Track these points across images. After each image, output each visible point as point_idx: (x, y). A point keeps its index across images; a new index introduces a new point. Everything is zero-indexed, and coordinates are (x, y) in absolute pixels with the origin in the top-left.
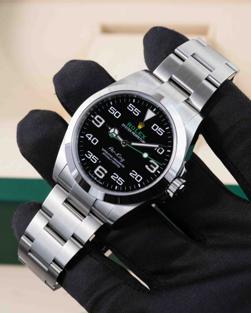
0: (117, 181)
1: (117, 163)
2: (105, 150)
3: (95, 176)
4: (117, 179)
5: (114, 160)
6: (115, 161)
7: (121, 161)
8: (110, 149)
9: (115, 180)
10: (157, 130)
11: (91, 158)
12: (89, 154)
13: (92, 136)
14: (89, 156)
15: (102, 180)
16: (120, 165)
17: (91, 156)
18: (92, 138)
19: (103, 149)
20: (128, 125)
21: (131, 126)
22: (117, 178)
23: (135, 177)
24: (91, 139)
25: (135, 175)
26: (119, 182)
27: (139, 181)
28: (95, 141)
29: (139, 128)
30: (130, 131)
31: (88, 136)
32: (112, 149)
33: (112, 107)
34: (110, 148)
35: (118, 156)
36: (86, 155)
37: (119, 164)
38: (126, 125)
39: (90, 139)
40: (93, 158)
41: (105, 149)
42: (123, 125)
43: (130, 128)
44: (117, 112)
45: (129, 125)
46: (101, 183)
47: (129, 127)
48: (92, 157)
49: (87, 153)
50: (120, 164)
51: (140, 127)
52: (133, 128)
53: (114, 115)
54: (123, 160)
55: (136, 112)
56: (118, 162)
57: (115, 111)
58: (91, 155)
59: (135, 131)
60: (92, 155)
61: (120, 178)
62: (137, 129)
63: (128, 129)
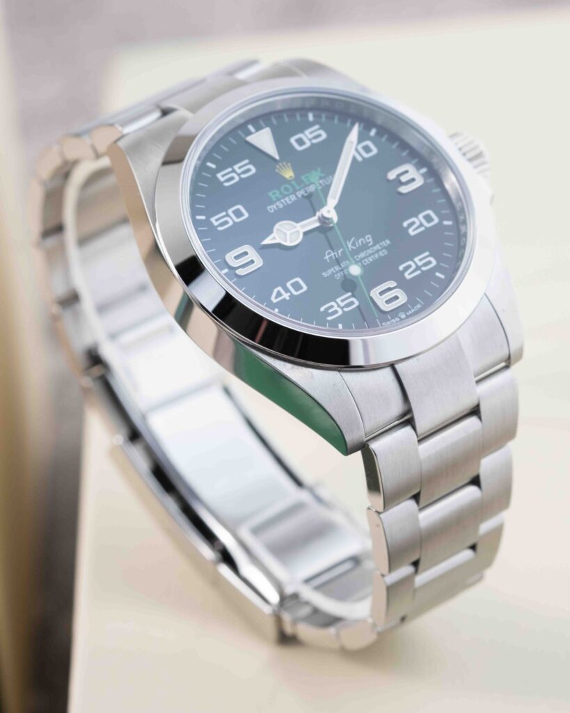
0: (424, 269)
1: (373, 254)
2: (330, 271)
3: (394, 313)
4: (418, 268)
5: (364, 258)
6: (367, 257)
7: (370, 242)
8: (331, 258)
9: (418, 272)
10: (310, 140)
11: (342, 308)
12: (330, 311)
13: (280, 288)
14: (336, 312)
15: (411, 301)
16: (381, 250)
17: (336, 308)
18: (287, 290)
19: (325, 275)
20: (274, 199)
21: (281, 193)
22: (414, 267)
23: (421, 225)
24: (289, 294)
25: (416, 225)
26: (425, 265)
27: (436, 220)
28: (297, 286)
29: (291, 177)
30: (293, 198)
31: (276, 297)
32: (329, 253)
33: (213, 220)
34: (327, 257)
35: (353, 244)
36: (329, 318)
37: (377, 251)
38: (273, 203)
39: (286, 296)
40: (342, 304)
41: (325, 270)
42: (271, 208)
43: (284, 196)
44: (230, 211)
45: (276, 197)
46: (419, 306)
47: (280, 196)
48: (339, 306)
49: (326, 313)
50: (377, 247)
51: (289, 174)
52: (286, 189)
53: (237, 220)
54: (369, 239)
55: (243, 169)
56: (370, 251)
57: (228, 215)
58: (332, 307)
59: (297, 187)
60: (333, 303)
61: (416, 259)
62: (293, 183)
63: (286, 201)
